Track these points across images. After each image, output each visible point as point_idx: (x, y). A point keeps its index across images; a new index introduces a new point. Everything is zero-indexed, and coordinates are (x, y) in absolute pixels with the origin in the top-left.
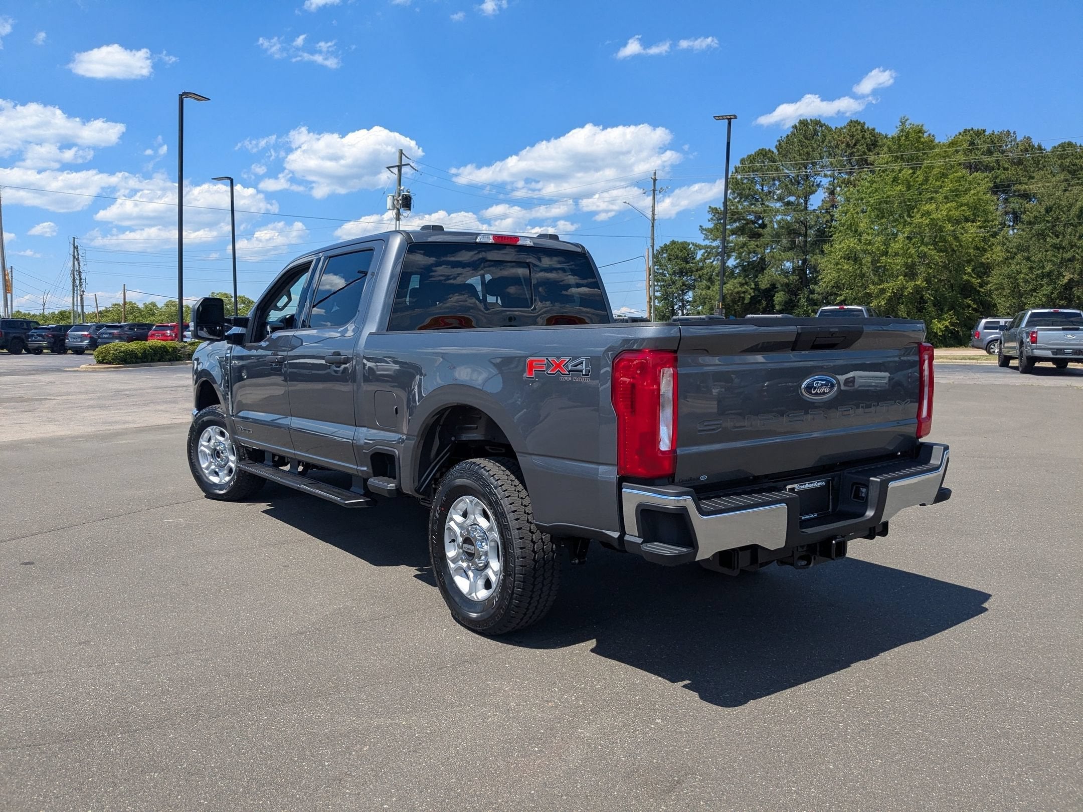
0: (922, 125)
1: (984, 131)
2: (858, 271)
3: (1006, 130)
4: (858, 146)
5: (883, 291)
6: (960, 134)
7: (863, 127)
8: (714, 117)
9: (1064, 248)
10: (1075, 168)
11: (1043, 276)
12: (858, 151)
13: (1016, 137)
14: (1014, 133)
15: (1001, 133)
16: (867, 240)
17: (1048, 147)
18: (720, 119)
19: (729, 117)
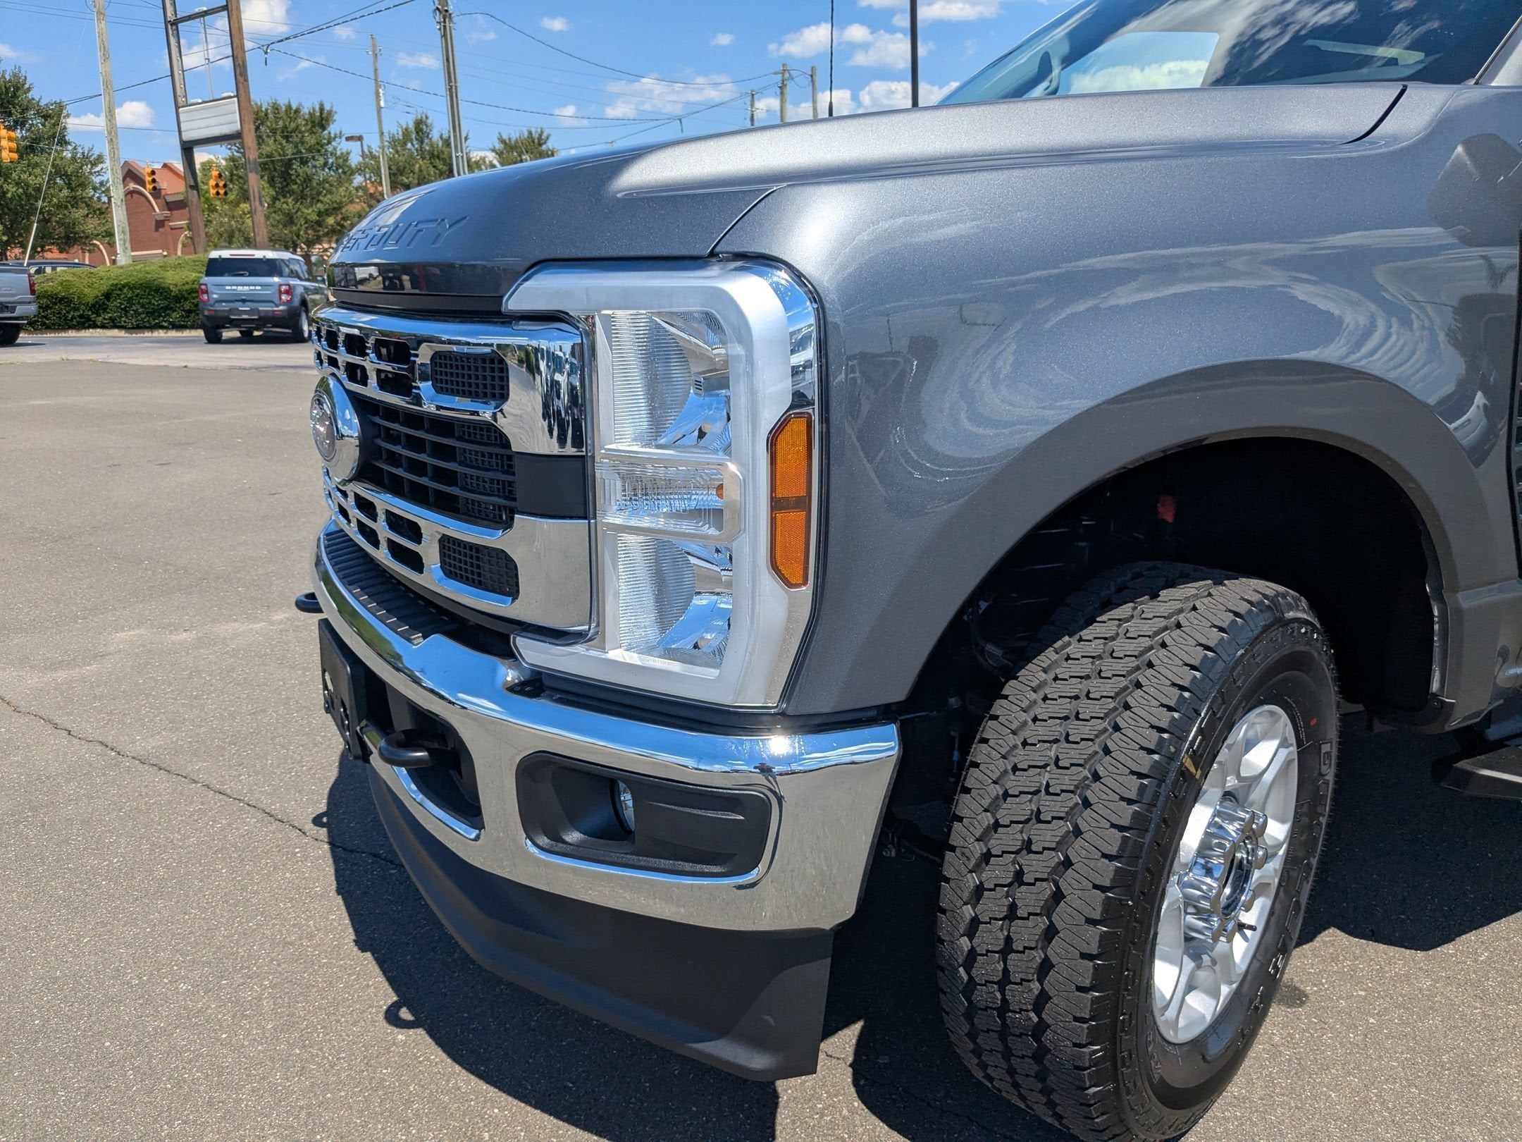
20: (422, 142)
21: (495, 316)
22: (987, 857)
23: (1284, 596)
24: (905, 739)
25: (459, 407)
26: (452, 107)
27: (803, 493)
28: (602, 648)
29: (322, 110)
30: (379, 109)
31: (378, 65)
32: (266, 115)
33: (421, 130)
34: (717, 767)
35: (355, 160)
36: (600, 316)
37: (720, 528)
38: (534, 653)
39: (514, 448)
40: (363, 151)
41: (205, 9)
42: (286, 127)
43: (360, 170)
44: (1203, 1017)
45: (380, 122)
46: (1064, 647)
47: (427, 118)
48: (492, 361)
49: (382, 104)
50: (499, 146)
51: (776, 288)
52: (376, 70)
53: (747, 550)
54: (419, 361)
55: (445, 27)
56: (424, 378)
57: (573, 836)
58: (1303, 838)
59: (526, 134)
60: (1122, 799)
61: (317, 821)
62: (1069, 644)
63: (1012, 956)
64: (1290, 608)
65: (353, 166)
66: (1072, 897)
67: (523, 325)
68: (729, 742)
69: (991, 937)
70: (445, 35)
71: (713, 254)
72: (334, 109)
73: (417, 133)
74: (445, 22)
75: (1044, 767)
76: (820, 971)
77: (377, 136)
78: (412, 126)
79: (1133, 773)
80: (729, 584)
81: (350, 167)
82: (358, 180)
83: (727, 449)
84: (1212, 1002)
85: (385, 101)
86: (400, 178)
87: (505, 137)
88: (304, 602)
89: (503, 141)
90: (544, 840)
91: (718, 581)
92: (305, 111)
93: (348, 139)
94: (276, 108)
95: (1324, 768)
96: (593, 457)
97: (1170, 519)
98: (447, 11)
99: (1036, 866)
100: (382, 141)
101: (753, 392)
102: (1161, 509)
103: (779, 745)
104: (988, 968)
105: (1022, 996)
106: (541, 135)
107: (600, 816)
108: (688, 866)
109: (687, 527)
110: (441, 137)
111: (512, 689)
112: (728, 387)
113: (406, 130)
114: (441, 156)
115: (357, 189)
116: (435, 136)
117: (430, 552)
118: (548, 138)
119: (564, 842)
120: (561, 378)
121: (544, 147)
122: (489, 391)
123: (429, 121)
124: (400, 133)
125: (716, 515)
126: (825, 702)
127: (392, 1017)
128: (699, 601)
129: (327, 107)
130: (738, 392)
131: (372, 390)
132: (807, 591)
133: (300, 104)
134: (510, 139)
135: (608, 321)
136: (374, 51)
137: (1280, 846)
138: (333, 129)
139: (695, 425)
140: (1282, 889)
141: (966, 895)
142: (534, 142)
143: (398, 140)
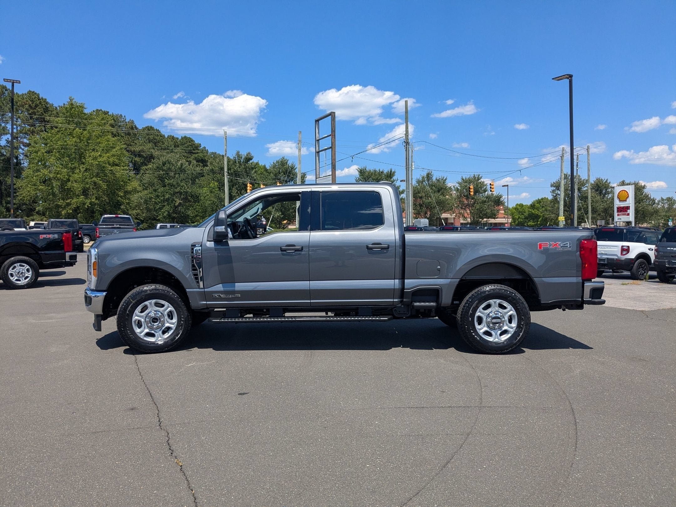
0: (84, 104)
1: (108, 112)
2: (51, 191)
3: (120, 114)
4: (37, 108)
5: (69, 204)
6: (94, 111)
7: (38, 96)
8: (4, 79)
9: (174, 186)
10: (155, 141)
11: (164, 201)
12: (38, 112)
13: (126, 119)
14: (125, 117)
15: (117, 115)
16: (56, 170)
17: (140, 127)
18: (8, 81)
19: (12, 81)
29: (391, 171)
32: (372, 174)
33: (429, 177)
41: (326, 148)
42: (377, 178)
70: (406, 150)
72: (396, 171)
73: (427, 178)
74: (407, 146)
78: (425, 175)
89: (462, 179)
92: (385, 172)
93: (401, 181)
94: (375, 171)
98: (407, 142)
110: (436, 179)
113: (423, 177)
116: (434, 178)
121: (480, 181)
124: (421, 178)
129: (393, 171)
133: (383, 170)
138: (395, 178)
142: (476, 180)
143: (420, 181)
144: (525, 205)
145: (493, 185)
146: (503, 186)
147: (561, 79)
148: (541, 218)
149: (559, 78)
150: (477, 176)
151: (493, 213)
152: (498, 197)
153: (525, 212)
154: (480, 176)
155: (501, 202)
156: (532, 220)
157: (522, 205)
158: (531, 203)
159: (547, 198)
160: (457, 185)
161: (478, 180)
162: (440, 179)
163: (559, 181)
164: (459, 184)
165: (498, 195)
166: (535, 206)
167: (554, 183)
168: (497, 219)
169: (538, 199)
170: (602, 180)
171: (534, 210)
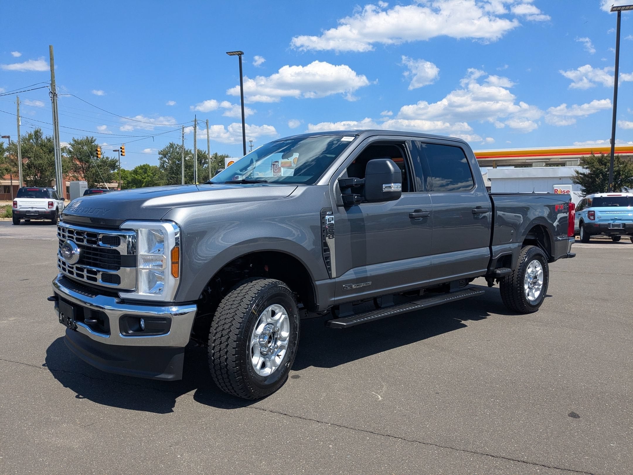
20: (38, 140)
21: (117, 229)
22: (216, 333)
23: (278, 282)
24: (198, 307)
25: (108, 246)
26: (55, 130)
27: (178, 261)
28: (138, 292)
30: (19, 126)
31: (20, 109)
33: (37, 135)
34: (161, 313)
35: (5, 146)
36: (140, 230)
37: (162, 268)
38: (123, 295)
39: (121, 254)
40: (9, 142)
43: (8, 150)
44: (268, 373)
45: (19, 131)
46: (233, 292)
47: (40, 130)
48: (117, 238)
49: (20, 124)
50: (72, 142)
51: (172, 225)
52: (18, 110)
53: (167, 271)
54: (99, 238)
55: (54, 99)
56: (100, 241)
57: (131, 332)
58: (293, 336)
59: (85, 138)
60: (240, 318)
61: (44, 365)
62: (234, 291)
63: (221, 351)
64: (280, 284)
65: (5, 148)
66: (231, 338)
67: (123, 231)
68: (163, 308)
69: (217, 349)
70: (54, 102)
71: (161, 219)
73: (35, 136)
74: (54, 97)
75: (228, 314)
76: (182, 355)
77: (17, 136)
78: (33, 133)
79: (242, 313)
80: (164, 279)
81: (3, 149)
82: (6, 154)
83: (163, 254)
84: (271, 370)
85: (21, 122)
86: (26, 154)
87: (75, 139)
88: (50, 299)
89: (75, 141)
90: (124, 334)
91: (161, 278)
95: (295, 321)
96: (137, 255)
97: (267, 270)
98: (55, 93)
99: (225, 332)
100: (19, 139)
101: (168, 243)
102: (265, 268)
103: (174, 309)
104: (217, 355)
105: (223, 359)
106: (92, 139)
107: (136, 327)
108: (155, 334)
109: (156, 268)
110: (46, 138)
111: (118, 303)
112: (163, 242)
113: (30, 134)
114: (46, 146)
115: (5, 158)
116: (44, 137)
117: (99, 277)
118: (95, 140)
119: (129, 333)
120: (130, 240)
122: (115, 243)
123: (41, 131)
124: (27, 135)
125: (161, 266)
126: (182, 300)
127: (77, 397)
128: (158, 283)
130: (166, 243)
131: (85, 243)
132: (178, 279)
134: (78, 140)
135: (141, 231)
136: (18, 103)
137: (287, 337)
139: (158, 249)
140: (288, 348)
141: (212, 341)
142: (89, 142)
143: (26, 139)
144: (127, 171)
145: (123, 149)
146: (114, 151)
147: (234, 55)
148: (144, 184)
149: (231, 54)
150: (90, 139)
151: (109, 177)
152: (114, 161)
153: (127, 177)
154: (94, 139)
155: (117, 166)
156: (135, 185)
157: (124, 170)
158: (134, 169)
159: (149, 165)
160: (69, 146)
161: (92, 143)
162: (50, 138)
163: (166, 149)
164: (72, 145)
165: (113, 159)
166: (138, 171)
167: (161, 151)
168: (112, 184)
169: (141, 166)
170: (201, 151)
171: (137, 175)
